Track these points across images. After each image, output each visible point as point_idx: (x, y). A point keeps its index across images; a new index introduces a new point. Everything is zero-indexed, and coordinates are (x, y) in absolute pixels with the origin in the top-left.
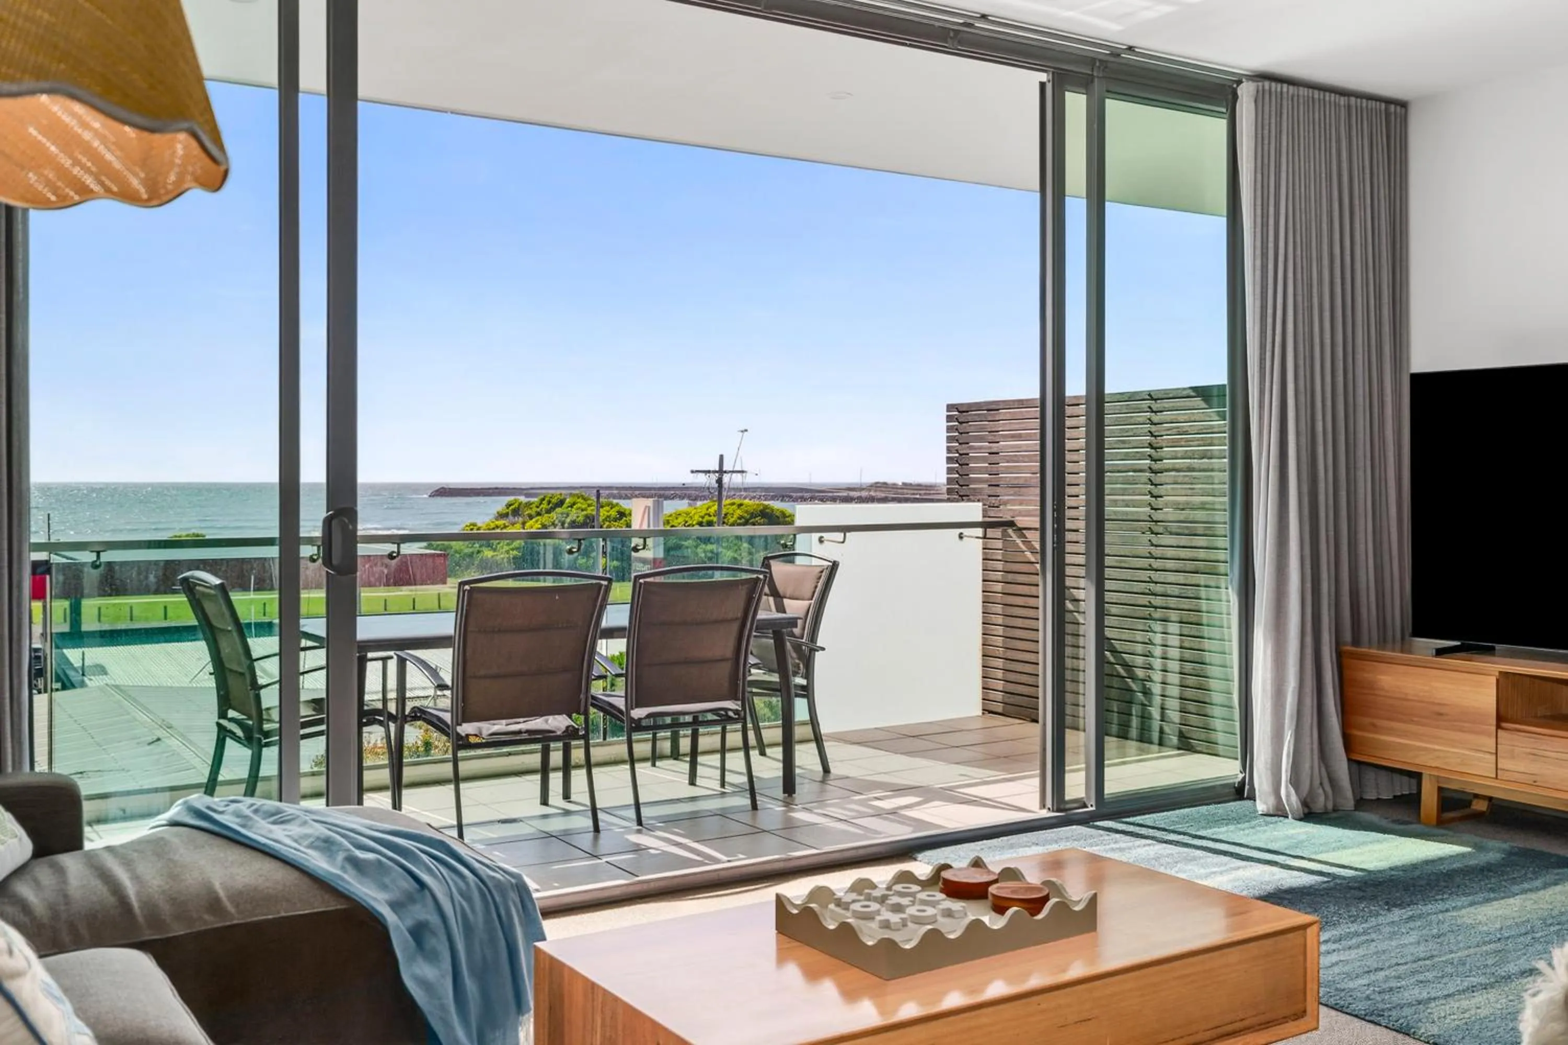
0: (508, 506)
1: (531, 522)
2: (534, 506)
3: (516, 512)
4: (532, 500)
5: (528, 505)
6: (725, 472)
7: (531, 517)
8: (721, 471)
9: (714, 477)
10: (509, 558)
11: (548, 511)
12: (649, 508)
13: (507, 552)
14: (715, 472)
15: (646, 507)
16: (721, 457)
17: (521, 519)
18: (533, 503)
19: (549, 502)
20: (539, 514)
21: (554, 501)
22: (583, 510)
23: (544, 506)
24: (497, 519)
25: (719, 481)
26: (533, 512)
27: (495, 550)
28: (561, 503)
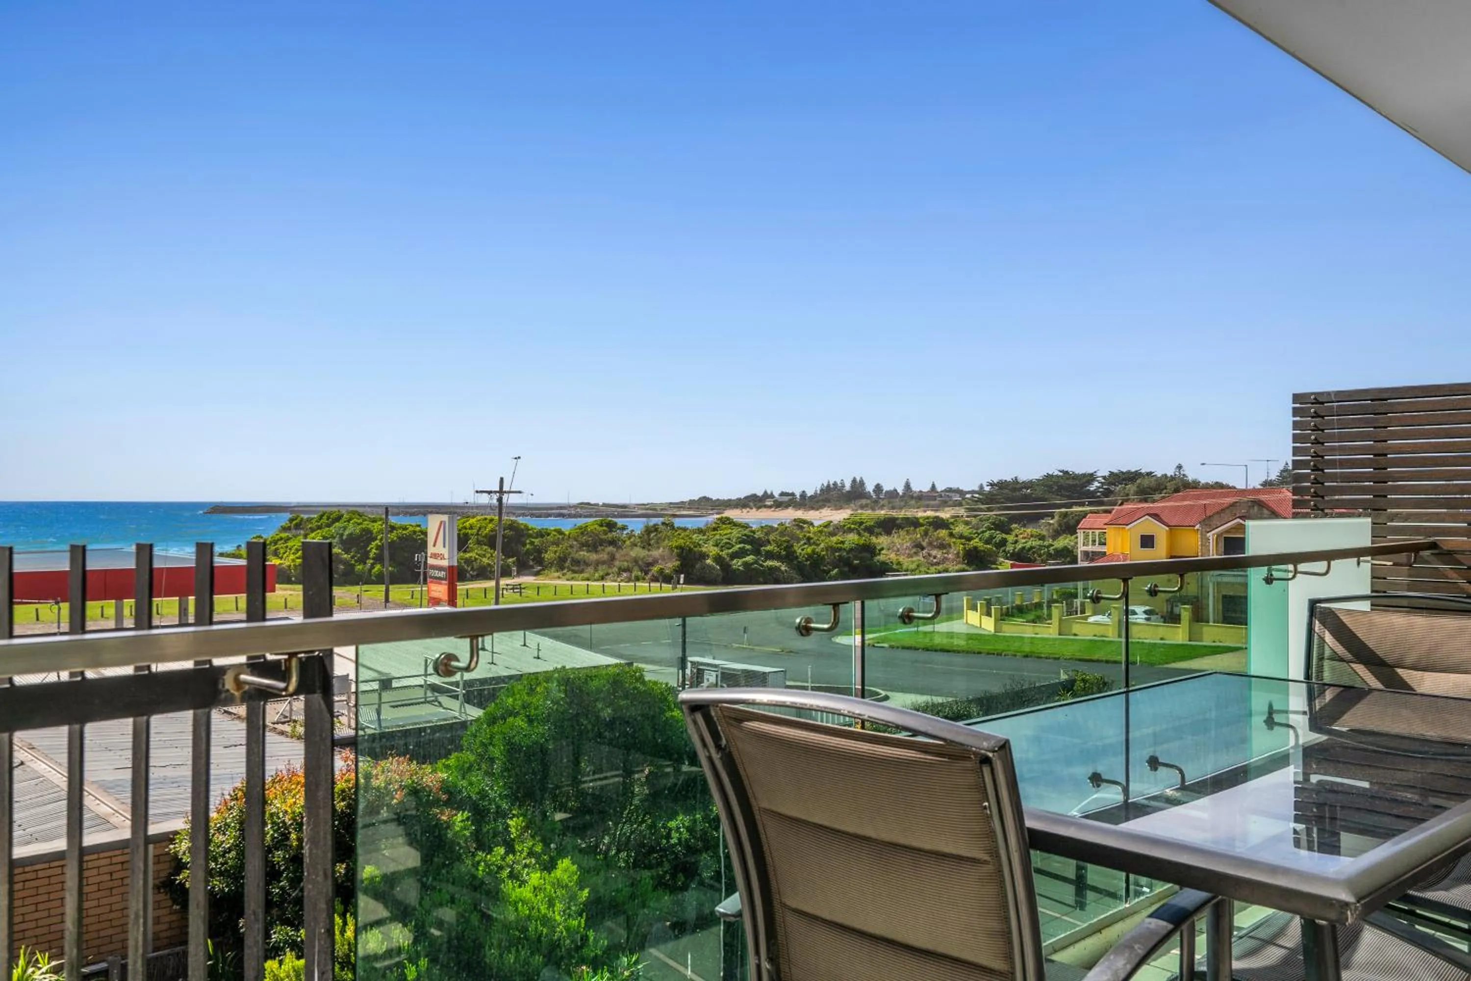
0: (291, 520)
1: (313, 535)
2: (314, 521)
3: (298, 527)
4: (312, 516)
5: (309, 520)
6: (505, 492)
7: (312, 530)
8: (501, 492)
9: (495, 497)
10: (295, 565)
11: (329, 526)
12: (445, 522)
13: (293, 560)
14: (495, 492)
15: (441, 522)
16: (502, 480)
17: (302, 532)
18: (312, 519)
19: (328, 518)
20: (319, 528)
21: (334, 516)
22: (359, 524)
23: (324, 520)
24: (281, 532)
25: (500, 500)
26: (314, 524)
27: (281, 558)
28: (339, 518)
